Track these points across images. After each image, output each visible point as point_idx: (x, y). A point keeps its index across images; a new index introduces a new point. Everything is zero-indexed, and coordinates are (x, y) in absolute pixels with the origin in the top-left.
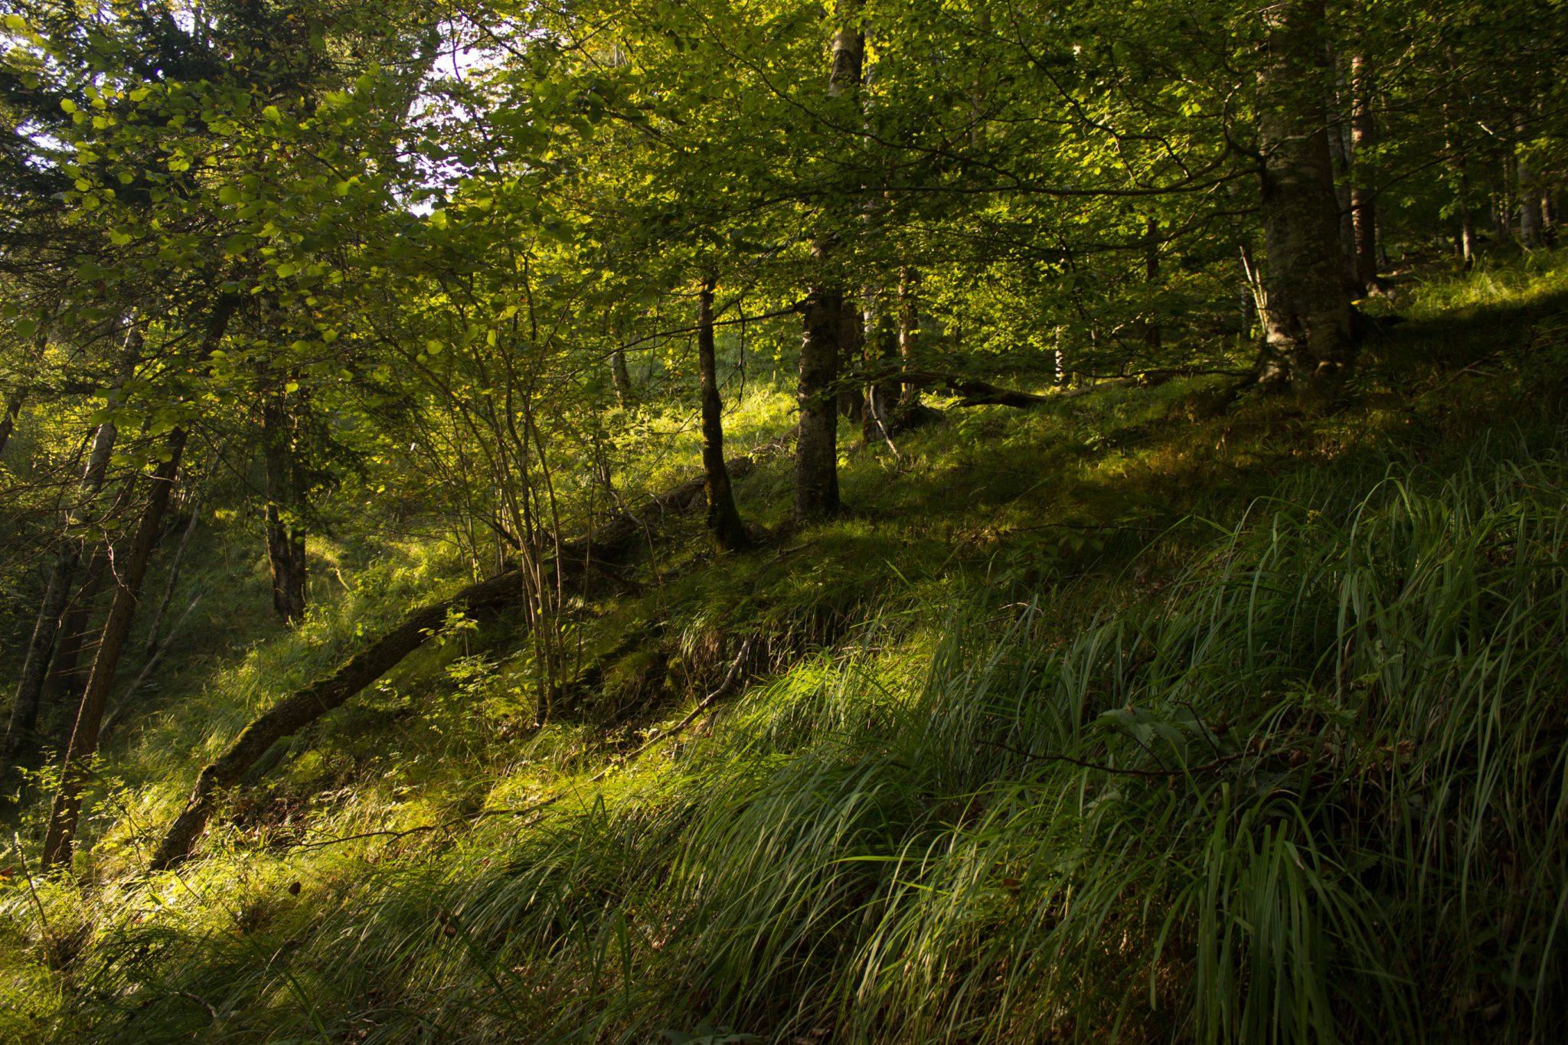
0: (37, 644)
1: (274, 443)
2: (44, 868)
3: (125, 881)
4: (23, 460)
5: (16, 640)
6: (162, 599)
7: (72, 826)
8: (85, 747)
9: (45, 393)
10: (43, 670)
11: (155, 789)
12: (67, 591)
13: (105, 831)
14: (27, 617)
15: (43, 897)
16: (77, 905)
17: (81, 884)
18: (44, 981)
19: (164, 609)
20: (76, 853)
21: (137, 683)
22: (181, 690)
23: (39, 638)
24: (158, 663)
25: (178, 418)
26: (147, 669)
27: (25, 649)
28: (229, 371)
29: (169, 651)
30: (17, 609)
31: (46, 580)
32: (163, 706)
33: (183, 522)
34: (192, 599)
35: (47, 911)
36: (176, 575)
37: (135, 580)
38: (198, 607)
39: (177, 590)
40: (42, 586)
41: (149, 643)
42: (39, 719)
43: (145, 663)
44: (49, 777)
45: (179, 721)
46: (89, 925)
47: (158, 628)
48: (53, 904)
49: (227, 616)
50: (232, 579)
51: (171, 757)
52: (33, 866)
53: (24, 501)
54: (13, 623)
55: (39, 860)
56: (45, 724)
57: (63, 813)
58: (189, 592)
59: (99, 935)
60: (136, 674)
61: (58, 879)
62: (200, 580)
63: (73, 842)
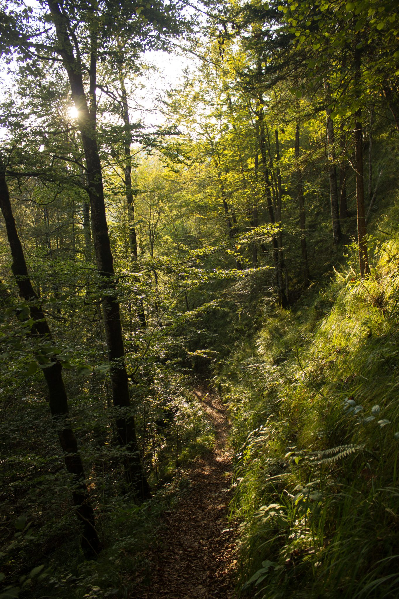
0: (333, 204)
1: (394, 100)
2: (363, 276)
3: (391, 275)
4: (306, 144)
5: (325, 205)
6: (368, 176)
7: (367, 261)
8: (363, 233)
9: (308, 116)
10: (338, 212)
11: (390, 242)
12: (336, 183)
13: (378, 260)
14: (326, 196)
15: (366, 285)
16: (377, 286)
17: (376, 279)
18: (376, 311)
19: (371, 179)
20: (371, 269)
21: (370, 208)
22: (387, 205)
23: (333, 202)
24: (375, 199)
25: (360, 104)
26: (371, 202)
27: (329, 208)
28: (372, 78)
29: (377, 193)
30: (322, 195)
31: (328, 182)
32: (382, 212)
33: (367, 145)
34: (379, 172)
35: (369, 290)
36: (371, 165)
37: (361, 170)
38: (382, 174)
39: (373, 170)
40: (328, 184)
41: (369, 193)
42: (342, 229)
43: (370, 200)
44: (355, 246)
45: (389, 216)
46: (383, 292)
47: (370, 186)
48: (370, 287)
49: (394, 174)
50: (392, 159)
51: (392, 230)
52: (359, 276)
53: (315, 157)
54: (323, 200)
55: (360, 274)
56: (344, 231)
57: (363, 257)
58: (377, 170)
59: (388, 294)
60: (368, 205)
61: (368, 279)
62: (380, 164)
63: (369, 266)
